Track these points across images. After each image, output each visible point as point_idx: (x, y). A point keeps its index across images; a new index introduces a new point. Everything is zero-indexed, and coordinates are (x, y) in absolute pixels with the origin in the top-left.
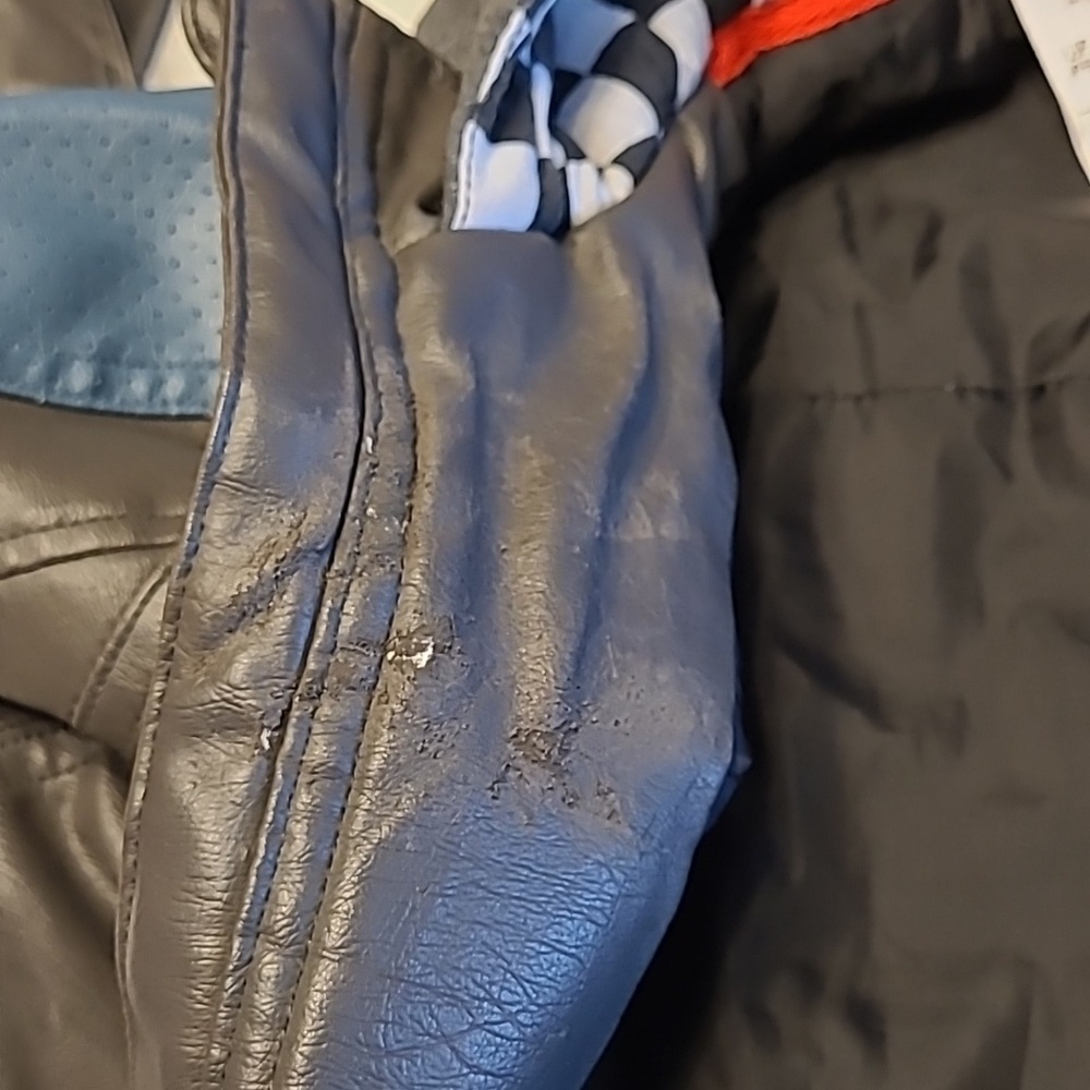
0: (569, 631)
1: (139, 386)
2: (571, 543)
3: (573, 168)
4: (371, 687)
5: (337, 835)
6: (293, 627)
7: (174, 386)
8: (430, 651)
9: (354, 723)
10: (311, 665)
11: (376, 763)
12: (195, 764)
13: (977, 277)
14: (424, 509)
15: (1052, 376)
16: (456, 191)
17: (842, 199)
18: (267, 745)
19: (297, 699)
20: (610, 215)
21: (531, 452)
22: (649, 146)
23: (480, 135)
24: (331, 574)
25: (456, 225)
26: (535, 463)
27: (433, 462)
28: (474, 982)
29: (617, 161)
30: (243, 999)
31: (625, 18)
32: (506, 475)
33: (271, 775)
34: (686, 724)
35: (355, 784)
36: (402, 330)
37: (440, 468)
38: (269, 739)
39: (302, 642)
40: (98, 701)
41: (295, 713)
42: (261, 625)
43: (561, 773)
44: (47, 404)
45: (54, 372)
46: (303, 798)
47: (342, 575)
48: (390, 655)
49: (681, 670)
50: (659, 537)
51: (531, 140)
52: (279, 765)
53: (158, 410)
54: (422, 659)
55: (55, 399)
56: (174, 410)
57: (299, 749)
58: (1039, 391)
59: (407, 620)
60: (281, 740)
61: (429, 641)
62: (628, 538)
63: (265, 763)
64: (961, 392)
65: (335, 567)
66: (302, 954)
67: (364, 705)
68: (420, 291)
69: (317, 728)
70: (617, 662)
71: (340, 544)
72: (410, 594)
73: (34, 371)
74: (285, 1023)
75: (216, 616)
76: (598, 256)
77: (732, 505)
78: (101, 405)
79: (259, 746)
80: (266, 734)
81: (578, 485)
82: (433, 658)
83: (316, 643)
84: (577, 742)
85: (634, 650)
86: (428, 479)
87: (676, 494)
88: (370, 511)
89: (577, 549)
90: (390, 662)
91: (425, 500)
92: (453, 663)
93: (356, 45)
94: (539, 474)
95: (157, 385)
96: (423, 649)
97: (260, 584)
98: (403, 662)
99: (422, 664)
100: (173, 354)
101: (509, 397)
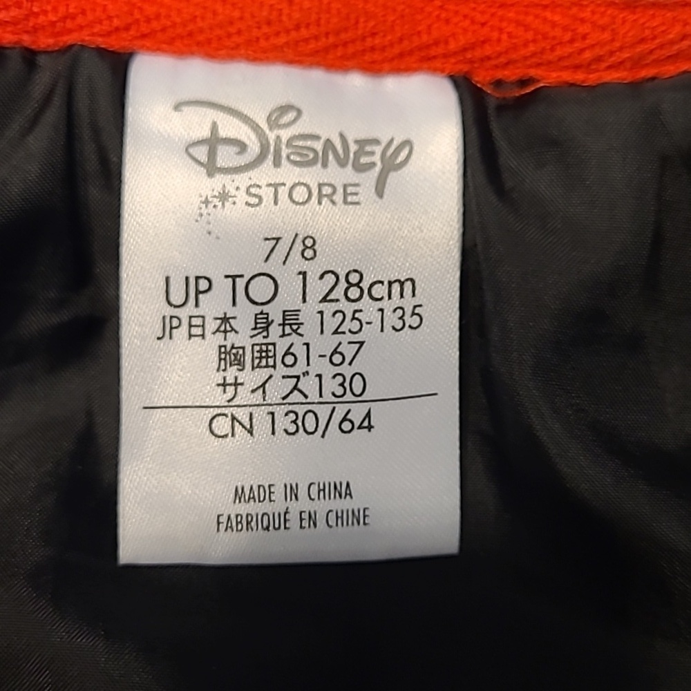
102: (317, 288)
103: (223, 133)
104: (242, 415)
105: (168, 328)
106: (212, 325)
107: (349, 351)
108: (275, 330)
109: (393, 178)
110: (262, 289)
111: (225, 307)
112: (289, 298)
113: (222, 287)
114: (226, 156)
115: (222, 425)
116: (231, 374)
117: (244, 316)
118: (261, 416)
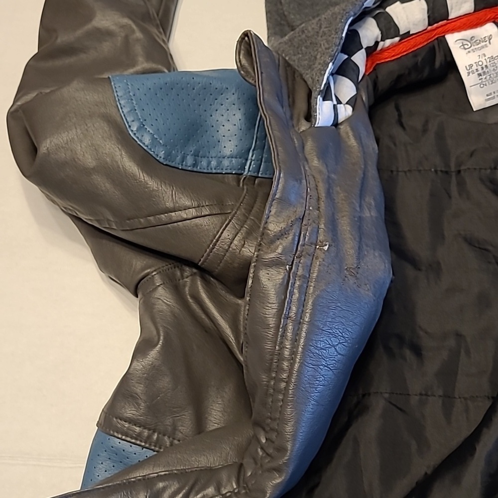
0: (357, 241)
1: (204, 163)
2: (354, 217)
3: (338, 105)
4: (313, 256)
5: (306, 293)
6: (293, 239)
7: (214, 163)
8: (328, 246)
9: (309, 264)
10: (299, 249)
11: (315, 275)
12: (268, 274)
13: (440, 136)
14: (323, 208)
15: (463, 168)
16: (316, 115)
17: (398, 109)
18: (288, 269)
19: (295, 258)
20: (348, 120)
21: (340, 191)
22: (355, 98)
23: (321, 99)
24: (303, 225)
25: (316, 126)
26: (342, 195)
27: (324, 195)
28: (339, 332)
29: (347, 103)
30: (284, 335)
31: (346, 57)
32: (335, 198)
33: (289, 277)
34: (382, 267)
35: (310, 280)
36: (307, 156)
37: (325, 197)
38: (289, 268)
39: (296, 243)
40: (209, 257)
41: (295, 261)
42: (286, 238)
43: (357, 279)
44: (182, 169)
45: (183, 159)
46: (298, 283)
47: (306, 225)
48: (318, 247)
49: (380, 252)
50: (371, 216)
51: (332, 100)
52: (291, 275)
53: (210, 171)
54: (326, 248)
55: (184, 168)
56: (214, 171)
57: (296, 271)
58: (459, 172)
59: (321, 238)
60: (292, 268)
61: (327, 243)
62: (364, 216)
63: (287, 274)
64: (436, 171)
65: (304, 223)
66: (299, 323)
67: (311, 259)
68: (309, 145)
69: (300, 265)
70: (366, 250)
71: (305, 217)
72: (321, 231)
73: (179, 158)
74: (296, 341)
75: (275, 235)
76: (347, 133)
77: (384, 205)
78: (195, 169)
79: (286, 270)
80: (288, 266)
81: (354, 201)
82: (328, 248)
83: (300, 243)
84: (360, 271)
85: (369, 247)
86: (323, 200)
87: (373, 203)
88: (311, 208)
89: (356, 219)
90: (318, 249)
91: (322, 205)
92: (333, 249)
93: (280, 68)
94: (343, 198)
95: (209, 163)
96: (326, 245)
97: (287, 227)
98: (321, 249)
99: (326, 249)
100: (213, 153)
101: (333, 176)
102: (488, 60)
103: (464, 43)
104: (484, 83)
105: (469, 74)
106: (475, 71)
107: (495, 68)
108: (485, 69)
109: (491, 41)
110: (480, 63)
111: (476, 68)
112: (485, 64)
113: (475, 65)
114: (466, 47)
115: (482, 86)
116: (481, 77)
117: (479, 68)
118: (487, 82)
